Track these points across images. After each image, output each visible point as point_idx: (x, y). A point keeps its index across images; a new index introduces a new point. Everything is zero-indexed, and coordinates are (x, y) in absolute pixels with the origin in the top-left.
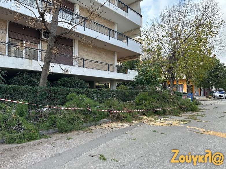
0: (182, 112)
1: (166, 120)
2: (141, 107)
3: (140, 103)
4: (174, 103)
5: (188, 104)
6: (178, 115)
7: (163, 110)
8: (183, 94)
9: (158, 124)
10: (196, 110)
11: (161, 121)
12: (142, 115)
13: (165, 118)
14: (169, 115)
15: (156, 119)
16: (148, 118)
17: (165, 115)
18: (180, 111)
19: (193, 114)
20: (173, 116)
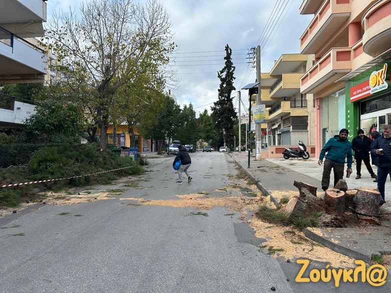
0: (117, 178)
1: (89, 193)
2: (43, 175)
3: (41, 167)
4: (105, 164)
5: (128, 164)
6: (110, 183)
7: (85, 177)
8: (122, 149)
9: (73, 201)
10: (140, 173)
11: (80, 196)
12: (44, 190)
13: (87, 189)
14: (95, 184)
15: (71, 194)
16: (56, 195)
17: (88, 185)
18: (115, 176)
19: (133, 178)
20: (103, 186)
